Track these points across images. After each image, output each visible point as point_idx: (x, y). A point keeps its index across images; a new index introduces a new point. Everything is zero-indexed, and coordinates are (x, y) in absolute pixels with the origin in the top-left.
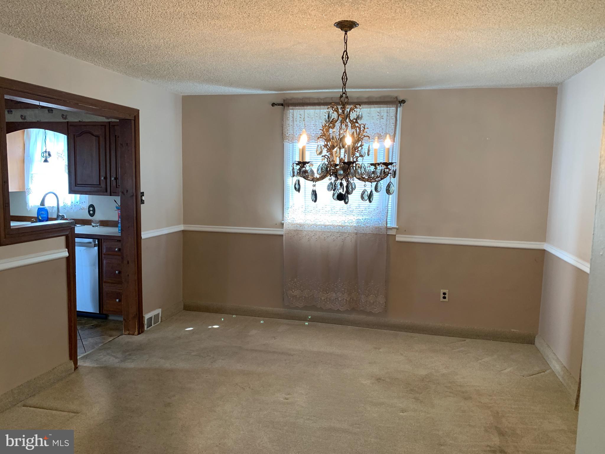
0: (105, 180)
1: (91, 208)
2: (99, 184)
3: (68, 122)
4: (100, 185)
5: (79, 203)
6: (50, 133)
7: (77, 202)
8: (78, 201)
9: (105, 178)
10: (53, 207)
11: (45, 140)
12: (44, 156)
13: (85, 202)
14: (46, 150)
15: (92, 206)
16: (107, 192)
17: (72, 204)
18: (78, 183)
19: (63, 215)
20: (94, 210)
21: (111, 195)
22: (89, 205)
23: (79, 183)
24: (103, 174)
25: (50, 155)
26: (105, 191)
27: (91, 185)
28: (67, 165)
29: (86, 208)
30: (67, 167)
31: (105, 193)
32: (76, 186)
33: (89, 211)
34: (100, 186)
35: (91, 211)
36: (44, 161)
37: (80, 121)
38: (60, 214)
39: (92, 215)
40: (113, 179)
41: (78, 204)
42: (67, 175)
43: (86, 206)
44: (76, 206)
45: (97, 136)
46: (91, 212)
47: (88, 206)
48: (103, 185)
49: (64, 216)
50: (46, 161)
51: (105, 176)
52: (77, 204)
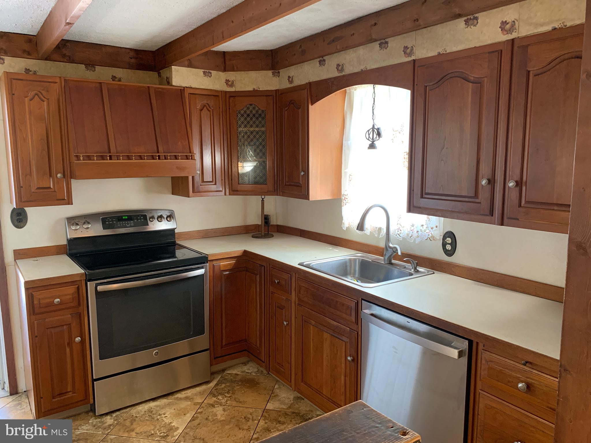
0: (489, 186)
1: (448, 239)
2: (473, 195)
3: (414, 61)
4: (477, 198)
5: (425, 227)
6: (381, 89)
7: (422, 226)
8: (424, 224)
9: (491, 182)
10: (380, 229)
11: (373, 107)
12: (369, 137)
13: (437, 227)
14: (373, 126)
15: (450, 235)
16: (492, 216)
17: (412, 228)
18: (428, 190)
19: (395, 248)
20: (454, 244)
21: (502, 224)
22: (444, 233)
23: (430, 192)
24: (485, 169)
25: (379, 134)
26: (488, 213)
27: (457, 198)
28: (408, 152)
29: (438, 238)
30: (407, 156)
31: (489, 218)
32: (422, 197)
33: (444, 245)
34: (477, 201)
35: (449, 244)
36: (368, 146)
37: (439, 54)
38: (391, 245)
39: (450, 253)
40: (511, 184)
41: (423, 230)
42: (407, 171)
43: (438, 234)
44: (420, 233)
45: (478, 82)
46: (449, 247)
47: (442, 235)
48: (484, 196)
49: (397, 250)
50: (372, 146)
51: (490, 177)
52: (421, 228)
